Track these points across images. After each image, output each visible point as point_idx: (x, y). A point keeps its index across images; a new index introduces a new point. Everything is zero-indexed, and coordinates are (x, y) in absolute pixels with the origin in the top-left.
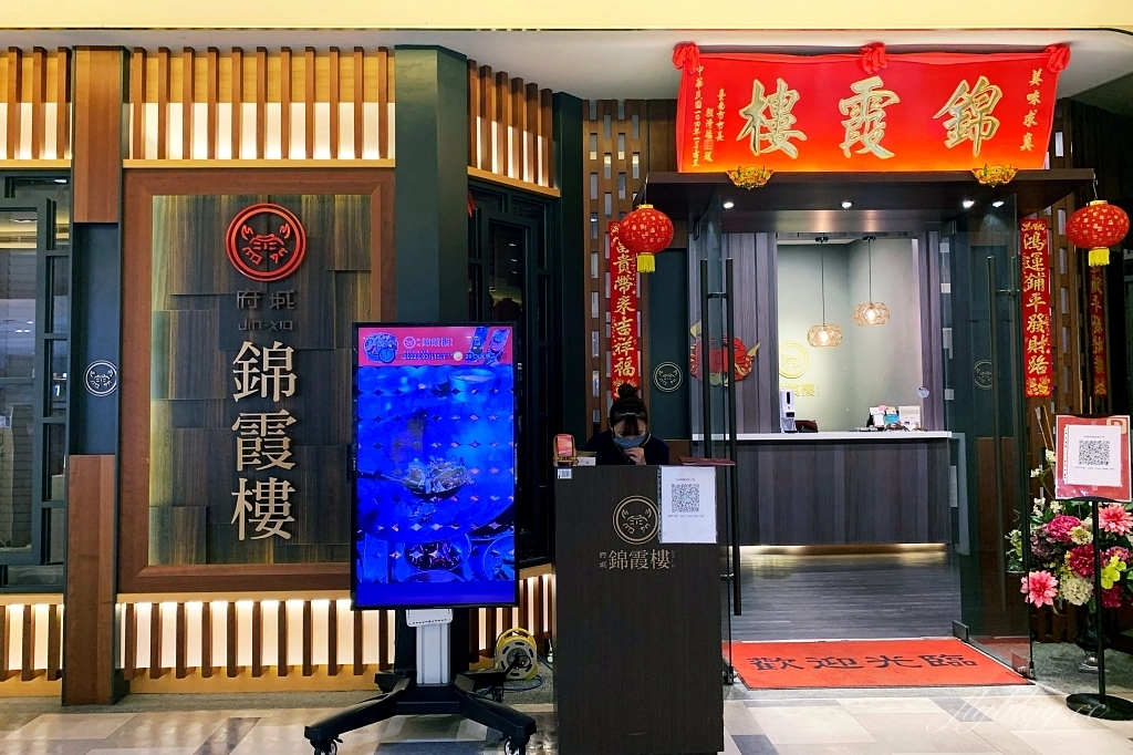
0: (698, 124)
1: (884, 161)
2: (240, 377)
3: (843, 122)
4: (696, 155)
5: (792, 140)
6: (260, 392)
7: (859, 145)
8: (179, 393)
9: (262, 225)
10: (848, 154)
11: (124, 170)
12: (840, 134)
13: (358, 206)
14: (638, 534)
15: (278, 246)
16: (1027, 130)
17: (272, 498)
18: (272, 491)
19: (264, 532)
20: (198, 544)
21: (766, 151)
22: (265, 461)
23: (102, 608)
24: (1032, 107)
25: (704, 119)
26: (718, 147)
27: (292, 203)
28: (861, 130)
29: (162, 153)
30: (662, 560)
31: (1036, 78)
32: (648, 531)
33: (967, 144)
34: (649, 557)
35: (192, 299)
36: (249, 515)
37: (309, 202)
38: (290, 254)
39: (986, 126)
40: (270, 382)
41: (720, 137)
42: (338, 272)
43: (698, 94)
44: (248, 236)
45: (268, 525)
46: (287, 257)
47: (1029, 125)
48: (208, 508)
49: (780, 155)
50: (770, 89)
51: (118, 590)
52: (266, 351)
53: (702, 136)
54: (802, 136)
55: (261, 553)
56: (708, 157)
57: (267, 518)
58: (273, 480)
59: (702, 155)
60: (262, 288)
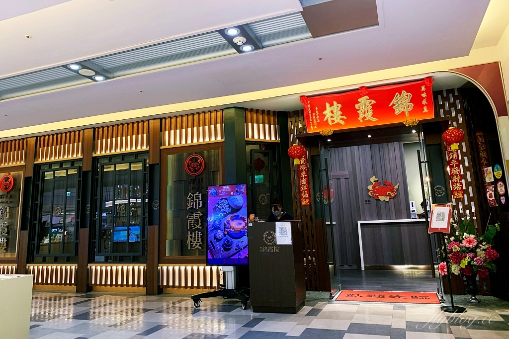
0: (311, 118)
1: (374, 122)
2: (189, 202)
3: (358, 112)
4: (312, 127)
5: (342, 119)
6: (193, 207)
7: (365, 118)
8: (174, 208)
9: (194, 160)
10: (362, 121)
11: (161, 149)
12: (358, 115)
13: (217, 152)
14: (270, 242)
15: (198, 166)
16: (424, 106)
17: (196, 237)
18: (196, 235)
19: (195, 247)
20: (179, 250)
21: (334, 123)
22: (195, 226)
23: (155, 268)
24: (424, 98)
25: (312, 116)
26: (318, 124)
27: (201, 154)
28: (365, 113)
29: (169, 144)
30: (277, 249)
31: (423, 88)
32: (273, 241)
33: (403, 113)
34: (273, 249)
35: (178, 181)
36: (191, 242)
37: (205, 153)
38: (201, 167)
39: (409, 106)
40: (196, 203)
41: (318, 121)
42: (213, 172)
43: (309, 109)
44: (191, 164)
45: (195, 245)
46: (200, 169)
47: (425, 104)
48: (181, 240)
49: (338, 124)
50: (332, 105)
51: (159, 263)
52: (195, 195)
53: (313, 121)
54: (345, 118)
55: (195, 253)
56: (315, 127)
57: (195, 243)
58: (197, 232)
59: (314, 126)
60: (194, 178)
